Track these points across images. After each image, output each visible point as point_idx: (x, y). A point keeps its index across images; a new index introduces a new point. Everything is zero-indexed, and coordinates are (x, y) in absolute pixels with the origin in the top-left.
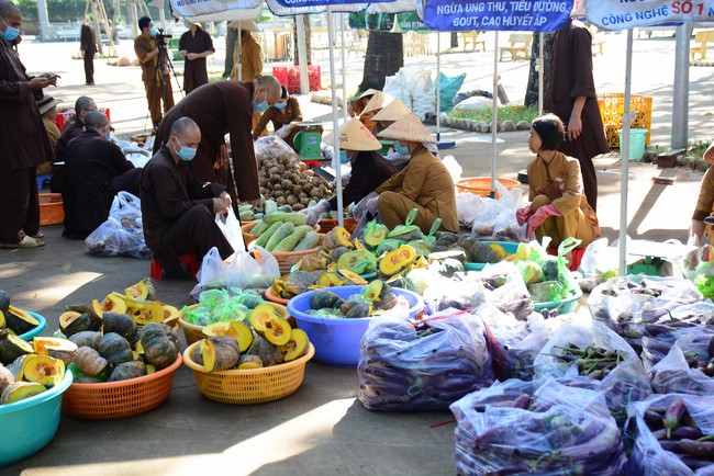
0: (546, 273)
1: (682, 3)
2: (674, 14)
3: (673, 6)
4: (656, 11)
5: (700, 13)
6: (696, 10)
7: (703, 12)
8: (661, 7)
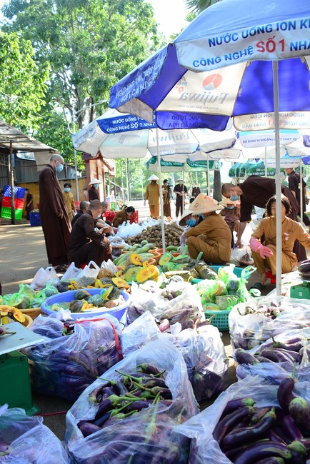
0: (229, 290)
1: (266, 42)
2: (259, 53)
3: (258, 46)
4: (243, 52)
5: (283, 50)
6: (279, 47)
7: (285, 48)
8: (247, 48)
